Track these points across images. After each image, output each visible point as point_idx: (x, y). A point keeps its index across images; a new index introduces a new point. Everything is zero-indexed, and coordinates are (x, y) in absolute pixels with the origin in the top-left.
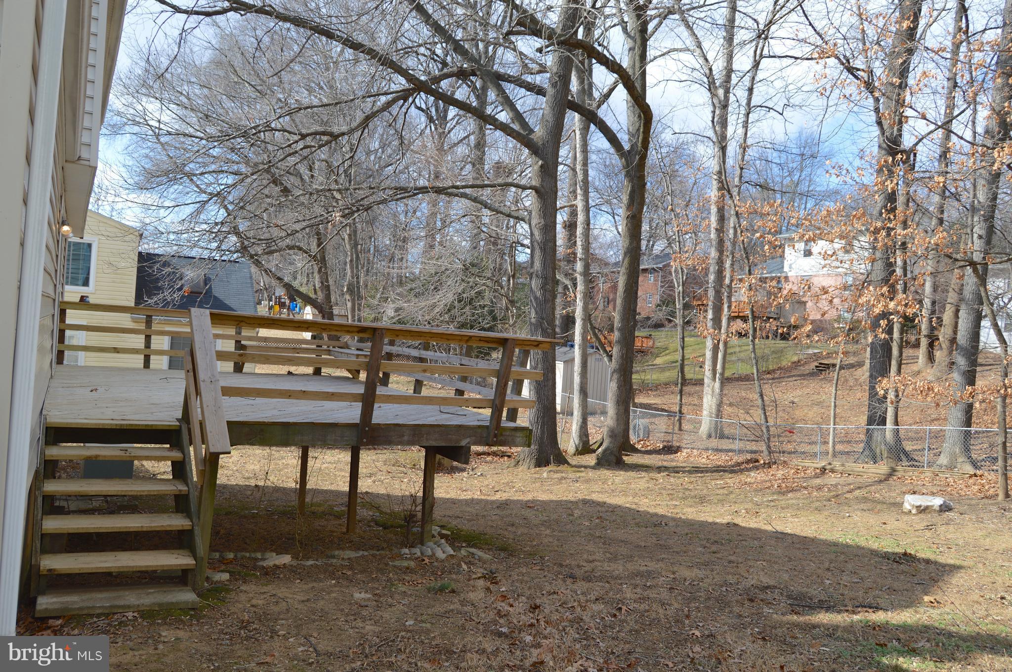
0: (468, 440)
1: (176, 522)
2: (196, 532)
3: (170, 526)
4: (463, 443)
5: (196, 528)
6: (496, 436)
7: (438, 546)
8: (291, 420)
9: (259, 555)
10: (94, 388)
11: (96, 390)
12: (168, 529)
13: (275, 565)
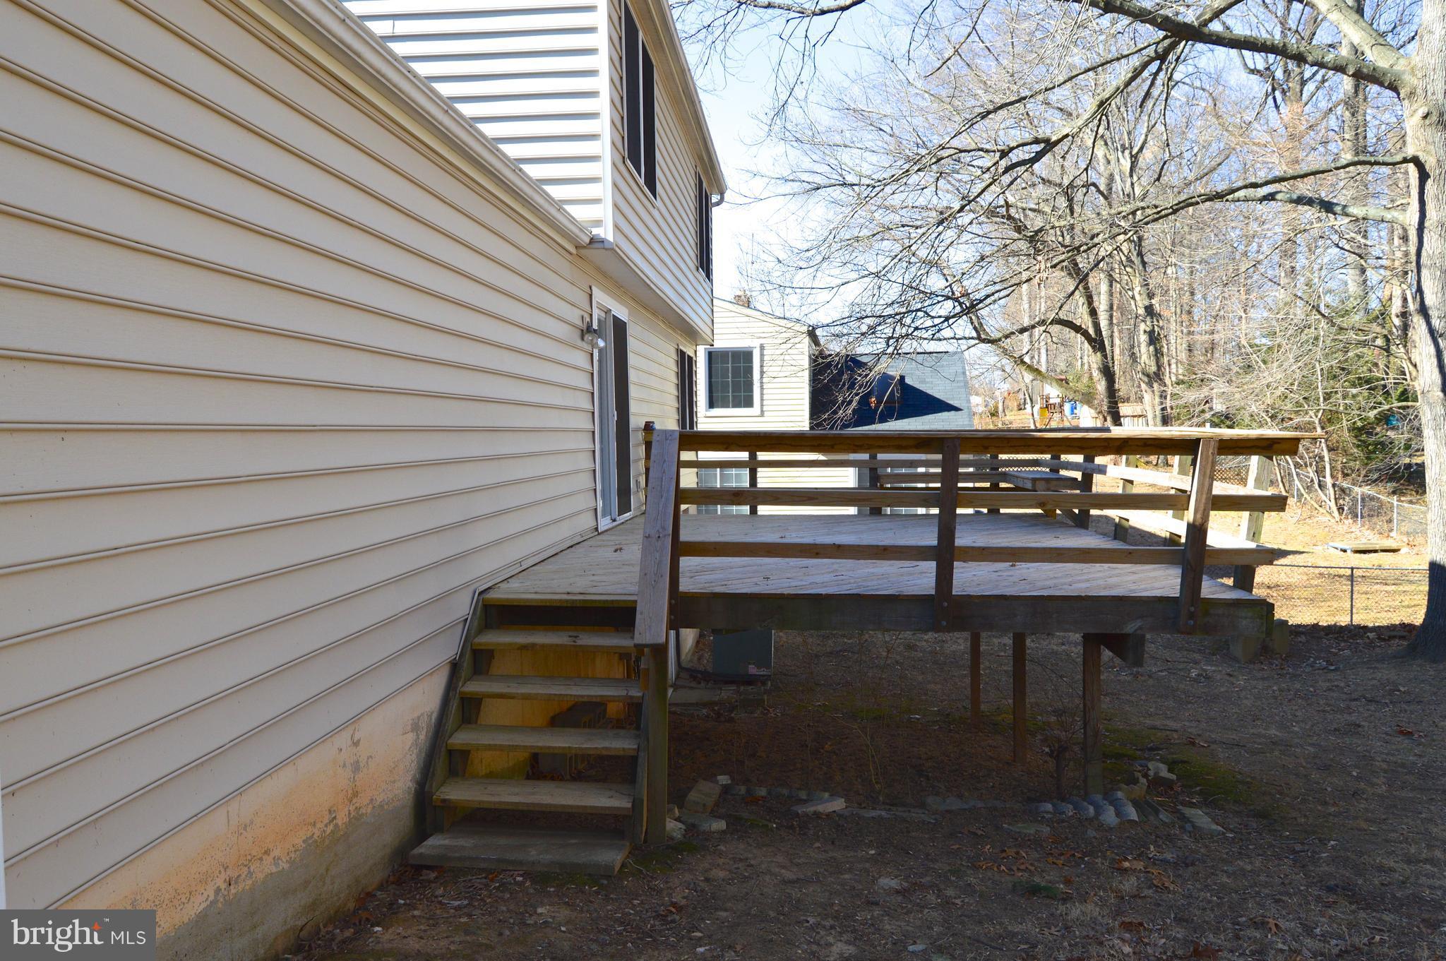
0: (1138, 623)
1: (618, 743)
2: (640, 760)
3: (606, 748)
4: (1130, 628)
5: (642, 754)
6: (1191, 616)
7: (1111, 803)
8: (823, 591)
9: (803, 795)
10: (618, 547)
11: (621, 549)
12: (604, 753)
13: (815, 813)
